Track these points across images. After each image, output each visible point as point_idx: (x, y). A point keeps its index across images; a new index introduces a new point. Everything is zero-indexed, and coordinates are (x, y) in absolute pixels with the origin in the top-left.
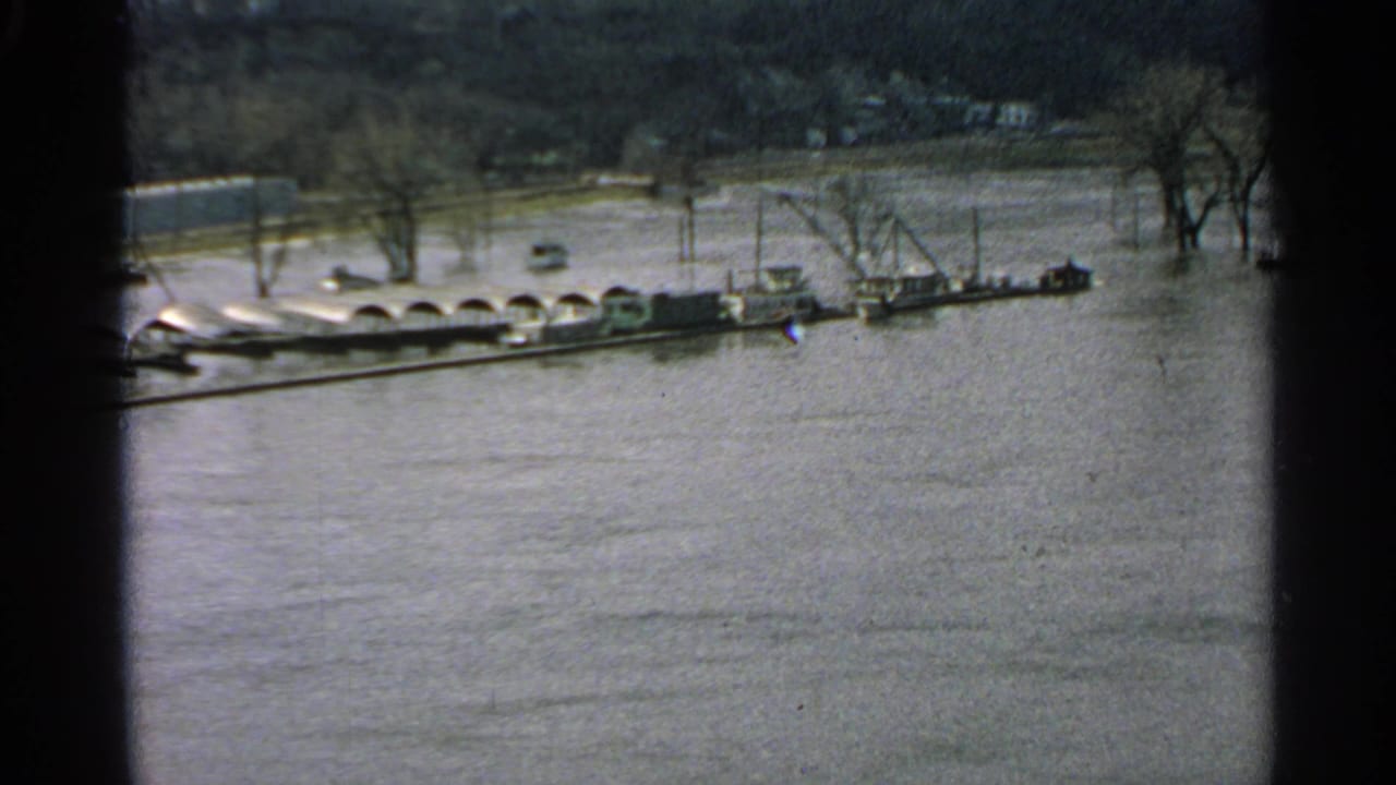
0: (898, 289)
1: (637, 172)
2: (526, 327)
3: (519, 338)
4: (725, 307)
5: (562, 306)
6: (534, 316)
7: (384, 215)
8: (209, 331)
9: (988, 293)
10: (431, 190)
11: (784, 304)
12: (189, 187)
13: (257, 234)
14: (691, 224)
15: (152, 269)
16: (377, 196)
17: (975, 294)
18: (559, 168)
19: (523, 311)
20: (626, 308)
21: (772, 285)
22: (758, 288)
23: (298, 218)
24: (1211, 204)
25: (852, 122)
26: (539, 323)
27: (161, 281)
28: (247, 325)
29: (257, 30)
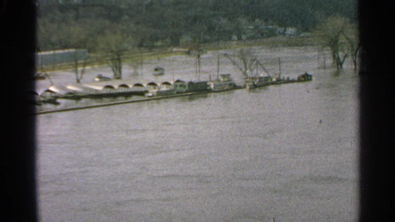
0: (258, 80)
1: (184, 47)
2: (152, 91)
3: (150, 95)
4: (209, 86)
5: (162, 85)
6: (155, 88)
7: (112, 60)
8: (63, 93)
9: (283, 81)
10: (125, 53)
11: (225, 85)
12: (57, 52)
13: (76, 65)
14: (199, 62)
15: (47, 75)
16: (110, 54)
17: (279, 82)
18: (161, 47)
19: (152, 87)
20: (181, 86)
21: (222, 79)
22: (218, 80)
23: (88, 61)
24: (346, 56)
25: (244, 33)
26: (156, 90)
27: (50, 79)
28: (74, 91)
29: (76, 8)
